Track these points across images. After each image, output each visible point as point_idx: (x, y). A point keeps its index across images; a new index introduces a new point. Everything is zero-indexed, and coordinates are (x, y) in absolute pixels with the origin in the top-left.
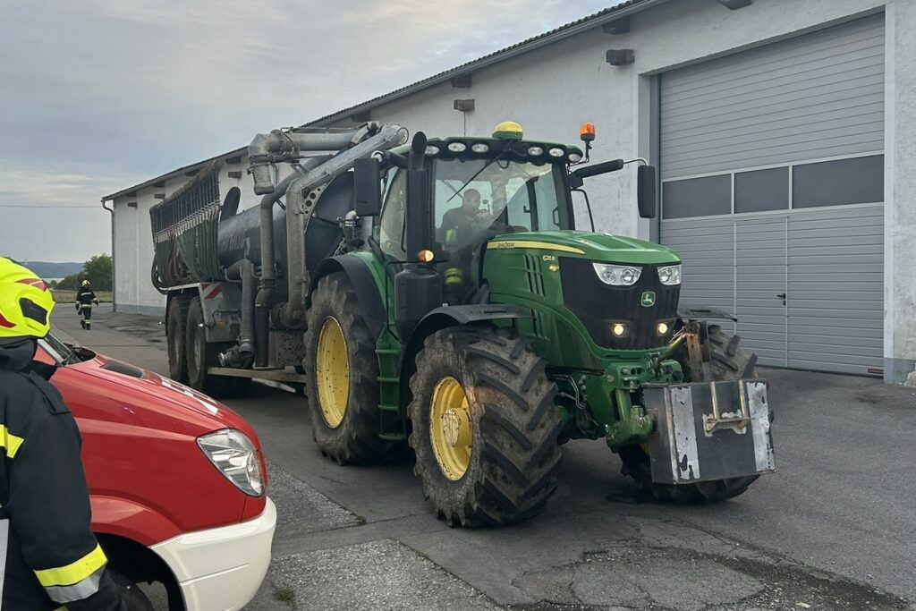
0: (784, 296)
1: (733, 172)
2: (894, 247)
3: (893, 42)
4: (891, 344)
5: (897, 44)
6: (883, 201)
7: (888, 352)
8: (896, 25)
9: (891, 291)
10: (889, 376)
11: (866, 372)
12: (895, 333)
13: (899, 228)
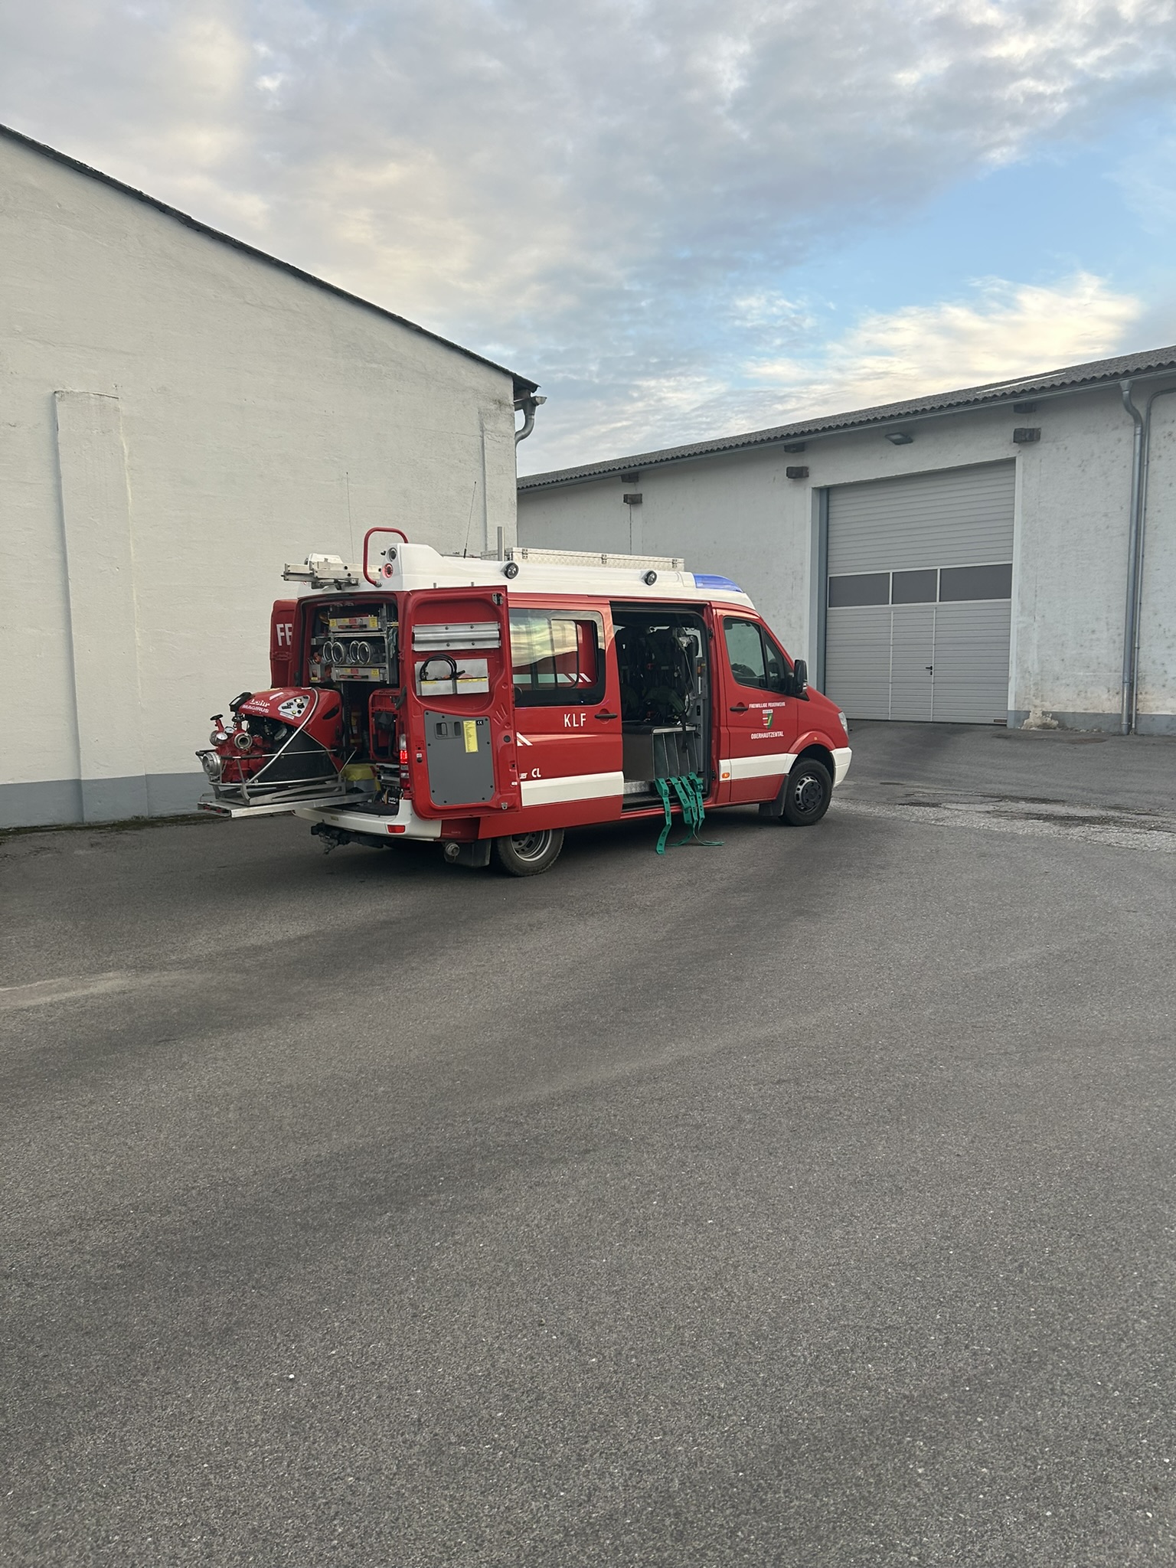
0: (931, 668)
1: (891, 572)
2: (1018, 631)
3: (1021, 484)
4: (1013, 701)
5: (1023, 486)
6: (1009, 597)
7: (1011, 707)
8: (1024, 472)
9: (1014, 664)
10: (1010, 725)
11: (993, 722)
12: (1016, 693)
13: (1021, 619)
